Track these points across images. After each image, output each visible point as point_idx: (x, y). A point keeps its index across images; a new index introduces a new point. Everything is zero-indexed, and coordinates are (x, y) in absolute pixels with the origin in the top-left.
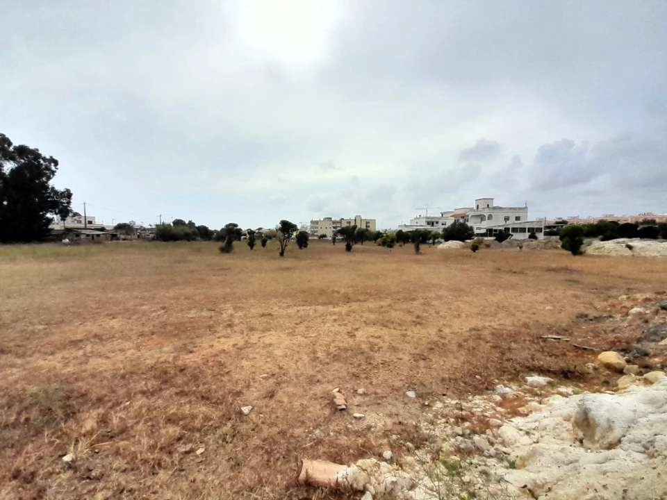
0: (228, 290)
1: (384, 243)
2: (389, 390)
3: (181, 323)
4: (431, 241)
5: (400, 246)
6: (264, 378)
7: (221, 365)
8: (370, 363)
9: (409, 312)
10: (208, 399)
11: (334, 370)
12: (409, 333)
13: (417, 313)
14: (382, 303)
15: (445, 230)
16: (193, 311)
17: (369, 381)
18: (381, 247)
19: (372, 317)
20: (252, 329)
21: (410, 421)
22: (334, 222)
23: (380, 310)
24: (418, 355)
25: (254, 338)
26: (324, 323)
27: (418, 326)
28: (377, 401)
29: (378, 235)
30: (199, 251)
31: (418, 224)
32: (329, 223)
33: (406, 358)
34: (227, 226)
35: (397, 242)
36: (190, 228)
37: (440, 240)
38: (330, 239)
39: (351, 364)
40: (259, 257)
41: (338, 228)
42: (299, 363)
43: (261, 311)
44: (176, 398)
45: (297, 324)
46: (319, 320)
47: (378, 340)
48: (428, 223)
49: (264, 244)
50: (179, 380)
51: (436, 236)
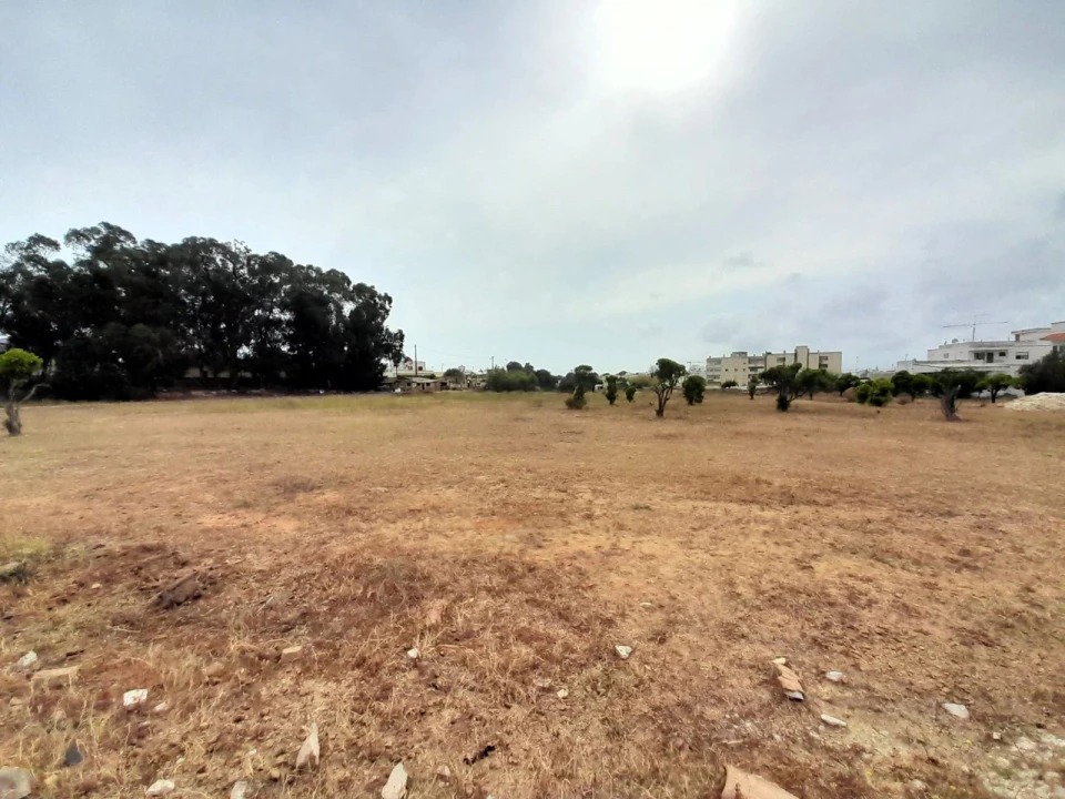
0: (582, 464)
1: (862, 398)
2: (901, 690)
3: (525, 505)
4: (986, 393)
5: (903, 403)
6: (647, 609)
7: (581, 573)
8: (852, 628)
9: (939, 539)
10: (567, 619)
11: (773, 624)
12: (943, 583)
13: (960, 543)
14: (869, 514)
15: (1025, 369)
16: (539, 490)
17: (851, 661)
18: (856, 406)
19: (848, 537)
20: (621, 527)
21: (956, 763)
22: (751, 360)
23: (864, 526)
24: (972, 632)
25: (626, 541)
26: (747, 536)
27: (965, 572)
28: (875, 706)
29: (846, 383)
30: (539, 404)
32: (741, 361)
33: (939, 633)
34: (576, 369)
35: (895, 395)
36: (528, 373)
37: (1011, 390)
38: (745, 388)
39: (808, 620)
40: (624, 417)
41: (760, 371)
42: (703, 597)
43: (633, 500)
44: (526, 607)
45: (694, 529)
46: (735, 528)
47: (865, 585)
48: (978, 356)
49: (630, 397)
50: (529, 582)
51: (999, 383)
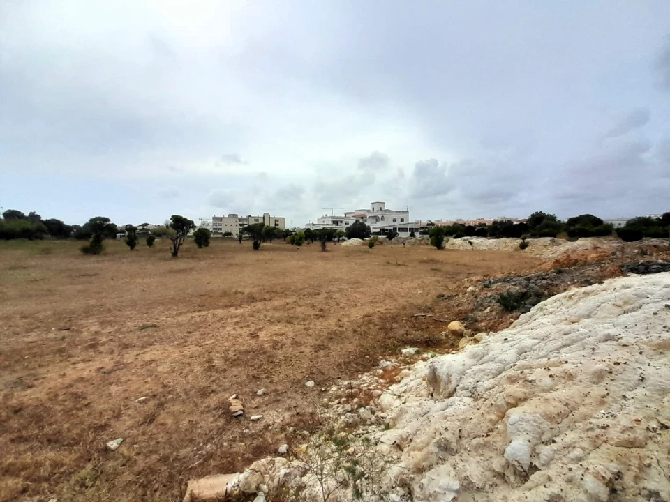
0: (93, 302)
1: (293, 242)
2: (289, 385)
3: (14, 351)
4: (336, 239)
5: (308, 244)
6: (141, 402)
7: (77, 396)
8: (272, 362)
9: (313, 306)
10: (56, 441)
11: (232, 377)
12: (312, 326)
13: (320, 306)
14: (288, 300)
15: (347, 229)
16: (33, 334)
17: (269, 381)
18: (290, 246)
19: (277, 314)
20: (126, 346)
21: (307, 410)
22: (240, 220)
23: (284, 308)
24: (318, 345)
25: (129, 357)
26: (225, 327)
27: (321, 319)
28: (276, 398)
29: (287, 234)
30: (47, 252)
31: (325, 223)
32: (234, 220)
33: (307, 350)
34: (92, 220)
35: (306, 240)
36: (33, 222)
37: (344, 238)
38: (236, 237)
39: (251, 366)
40: (143, 259)
41: (246, 226)
42: (189, 377)
43: (140, 323)
44: (12, 446)
45: (189, 332)
46: (219, 325)
47: (281, 338)
48: (334, 222)
49: (150, 242)
50: (15, 423)
51: (340, 234)
